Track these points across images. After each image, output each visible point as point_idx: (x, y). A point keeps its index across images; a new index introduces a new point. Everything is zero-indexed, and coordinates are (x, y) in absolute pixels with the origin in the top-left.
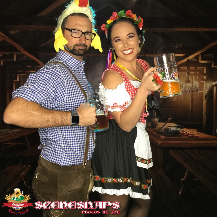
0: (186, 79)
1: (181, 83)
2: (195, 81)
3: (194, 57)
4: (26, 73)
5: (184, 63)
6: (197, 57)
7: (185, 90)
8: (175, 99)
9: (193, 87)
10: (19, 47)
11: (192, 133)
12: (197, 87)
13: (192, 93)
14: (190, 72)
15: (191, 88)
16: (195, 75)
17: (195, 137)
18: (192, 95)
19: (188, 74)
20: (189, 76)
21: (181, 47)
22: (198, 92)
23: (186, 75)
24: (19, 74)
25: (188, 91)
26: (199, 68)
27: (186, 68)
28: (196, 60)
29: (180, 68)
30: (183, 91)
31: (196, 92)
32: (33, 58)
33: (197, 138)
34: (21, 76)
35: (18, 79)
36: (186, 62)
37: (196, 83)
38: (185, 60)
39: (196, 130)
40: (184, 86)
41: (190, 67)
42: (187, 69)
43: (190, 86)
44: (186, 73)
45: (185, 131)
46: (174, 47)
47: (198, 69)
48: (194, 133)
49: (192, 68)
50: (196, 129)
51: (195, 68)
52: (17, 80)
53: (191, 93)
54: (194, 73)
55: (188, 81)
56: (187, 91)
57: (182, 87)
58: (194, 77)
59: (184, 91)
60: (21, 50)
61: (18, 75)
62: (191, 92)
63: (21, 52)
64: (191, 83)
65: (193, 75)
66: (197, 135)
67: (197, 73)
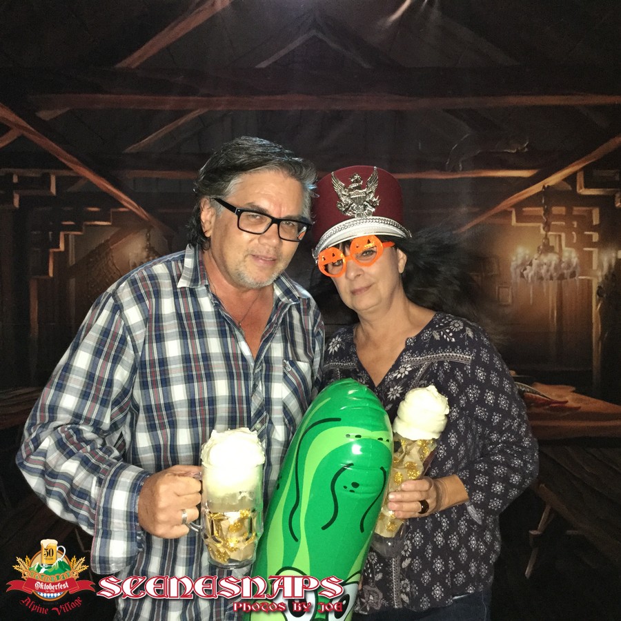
0: (540, 243)
1: (528, 252)
2: (566, 246)
3: (565, 180)
4: (84, 228)
6: (571, 179)
7: (538, 272)
8: (510, 301)
9: (563, 265)
11: (560, 396)
12: (574, 265)
13: (559, 281)
14: (553, 223)
15: (557, 267)
16: (568, 229)
17: (571, 409)
18: (560, 288)
19: (547, 226)
20: (550, 233)
21: (526, 150)
22: (576, 278)
25: (549, 278)
26: (577, 210)
27: (540, 211)
28: (570, 188)
29: (524, 209)
30: (532, 277)
31: (569, 280)
34: (70, 237)
35: (62, 247)
36: (539, 193)
37: (571, 252)
38: (537, 188)
39: (574, 389)
40: (535, 262)
41: (552, 206)
42: (544, 214)
43: (553, 263)
44: (542, 225)
45: (542, 393)
46: (505, 151)
47: (575, 213)
48: (567, 398)
49: (558, 210)
50: (572, 385)
51: (567, 211)
52: (59, 247)
53: (556, 283)
54: (564, 223)
55: (547, 249)
56: (543, 275)
58: (563, 235)
59: (535, 278)
60: (71, 166)
61: (62, 234)
62: (555, 278)
63: (71, 169)
64: (555, 253)
65: (560, 229)
66: (575, 405)
67: (574, 225)
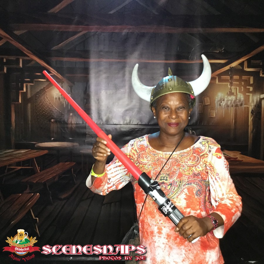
0: (228, 91)
1: (223, 95)
2: (239, 93)
3: (239, 64)
4: (34, 82)
5: (226, 71)
6: (242, 64)
7: (227, 104)
8: (215, 115)
9: (237, 101)
10: (26, 51)
11: (235, 156)
12: (242, 100)
13: (236, 108)
14: (234, 83)
15: (235, 102)
16: (240, 85)
17: (239, 161)
18: (236, 110)
19: (231, 84)
20: (232, 87)
21: (223, 51)
22: (242, 106)
23: (228, 86)
24: (26, 83)
25: (231, 105)
26: (244, 77)
27: (228, 77)
28: (241, 68)
29: (222, 77)
30: (224, 105)
31: (240, 107)
32: (44, 64)
33: (241, 163)
34: (28, 86)
35: (25, 90)
36: (228, 70)
37: (241, 95)
38: (227, 68)
39: (240, 153)
40: (226, 99)
41: (234, 75)
42: (230, 79)
43: (233, 100)
44: (229, 84)
45: (227, 154)
46: (214, 51)
47: (243, 79)
48: (237, 157)
49: (236, 77)
50: (240, 151)
51: (240, 78)
52: (23, 90)
53: (234, 109)
54: (238, 83)
55: (231, 94)
56: (229, 105)
57: (223, 100)
58: (238, 88)
59: (226, 106)
60: (29, 55)
61: (25, 85)
62: (234, 106)
63: (28, 56)
64: (234, 95)
65: (237, 85)
66: (240, 159)
67: (242, 84)
